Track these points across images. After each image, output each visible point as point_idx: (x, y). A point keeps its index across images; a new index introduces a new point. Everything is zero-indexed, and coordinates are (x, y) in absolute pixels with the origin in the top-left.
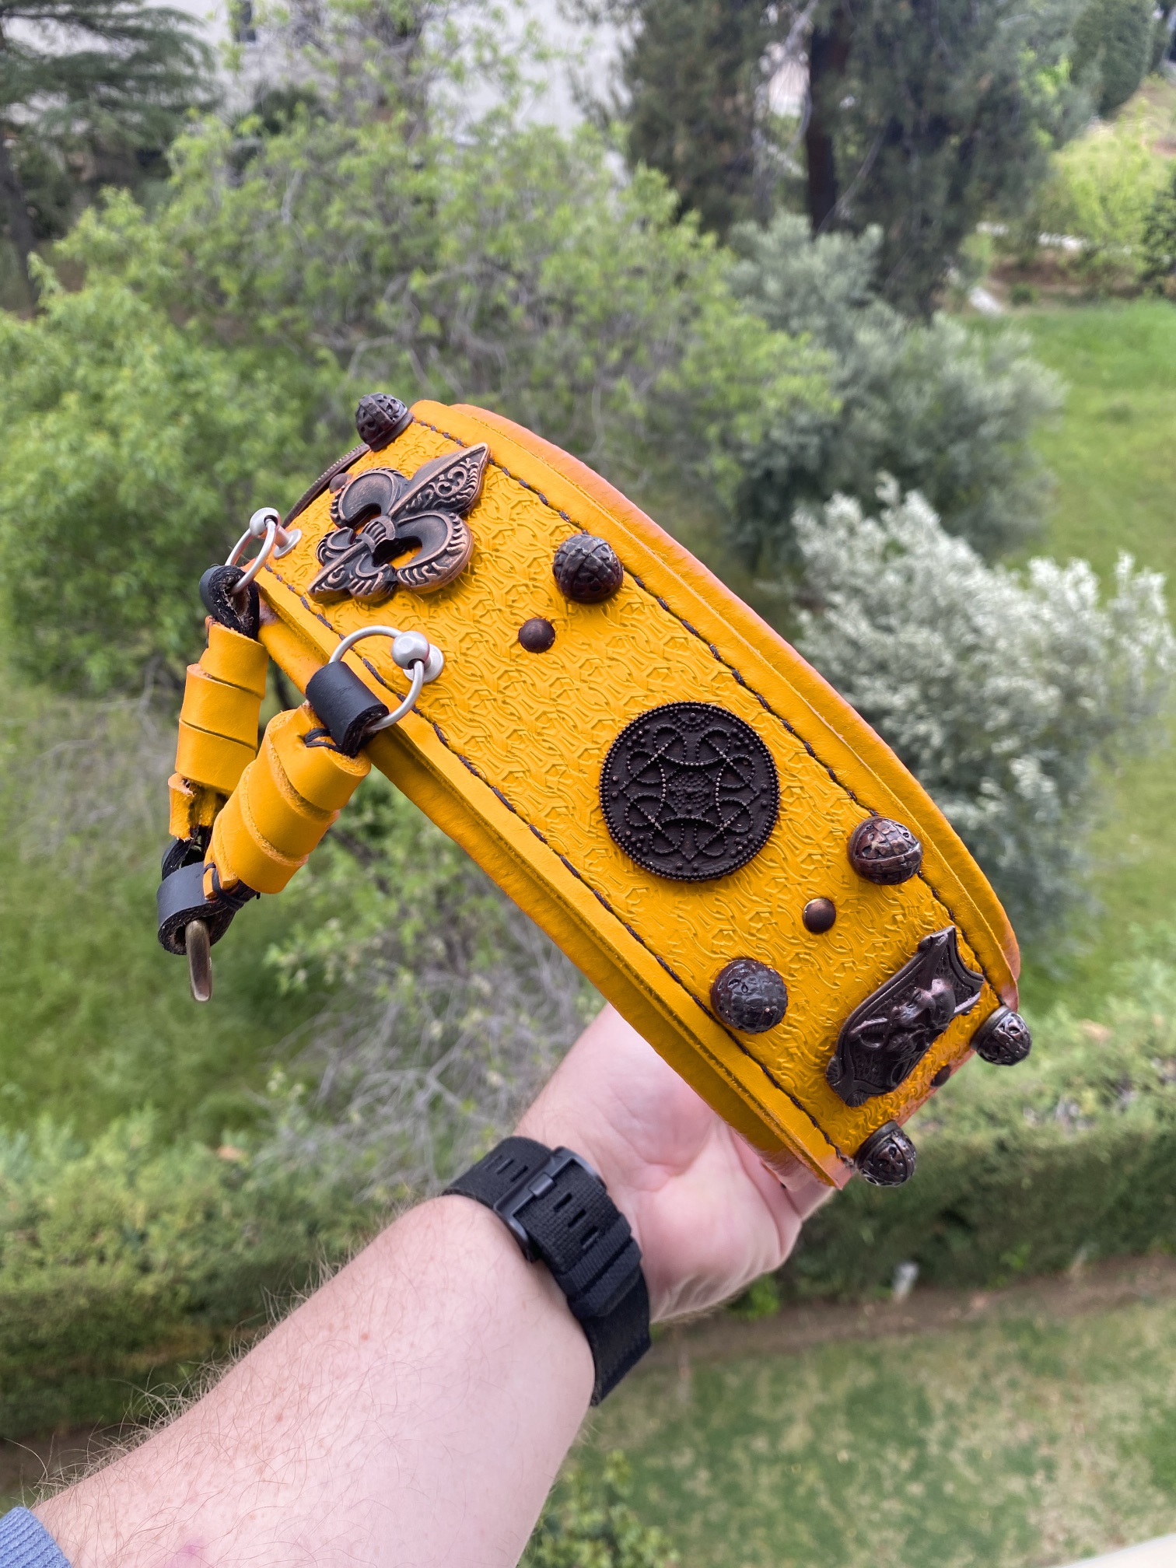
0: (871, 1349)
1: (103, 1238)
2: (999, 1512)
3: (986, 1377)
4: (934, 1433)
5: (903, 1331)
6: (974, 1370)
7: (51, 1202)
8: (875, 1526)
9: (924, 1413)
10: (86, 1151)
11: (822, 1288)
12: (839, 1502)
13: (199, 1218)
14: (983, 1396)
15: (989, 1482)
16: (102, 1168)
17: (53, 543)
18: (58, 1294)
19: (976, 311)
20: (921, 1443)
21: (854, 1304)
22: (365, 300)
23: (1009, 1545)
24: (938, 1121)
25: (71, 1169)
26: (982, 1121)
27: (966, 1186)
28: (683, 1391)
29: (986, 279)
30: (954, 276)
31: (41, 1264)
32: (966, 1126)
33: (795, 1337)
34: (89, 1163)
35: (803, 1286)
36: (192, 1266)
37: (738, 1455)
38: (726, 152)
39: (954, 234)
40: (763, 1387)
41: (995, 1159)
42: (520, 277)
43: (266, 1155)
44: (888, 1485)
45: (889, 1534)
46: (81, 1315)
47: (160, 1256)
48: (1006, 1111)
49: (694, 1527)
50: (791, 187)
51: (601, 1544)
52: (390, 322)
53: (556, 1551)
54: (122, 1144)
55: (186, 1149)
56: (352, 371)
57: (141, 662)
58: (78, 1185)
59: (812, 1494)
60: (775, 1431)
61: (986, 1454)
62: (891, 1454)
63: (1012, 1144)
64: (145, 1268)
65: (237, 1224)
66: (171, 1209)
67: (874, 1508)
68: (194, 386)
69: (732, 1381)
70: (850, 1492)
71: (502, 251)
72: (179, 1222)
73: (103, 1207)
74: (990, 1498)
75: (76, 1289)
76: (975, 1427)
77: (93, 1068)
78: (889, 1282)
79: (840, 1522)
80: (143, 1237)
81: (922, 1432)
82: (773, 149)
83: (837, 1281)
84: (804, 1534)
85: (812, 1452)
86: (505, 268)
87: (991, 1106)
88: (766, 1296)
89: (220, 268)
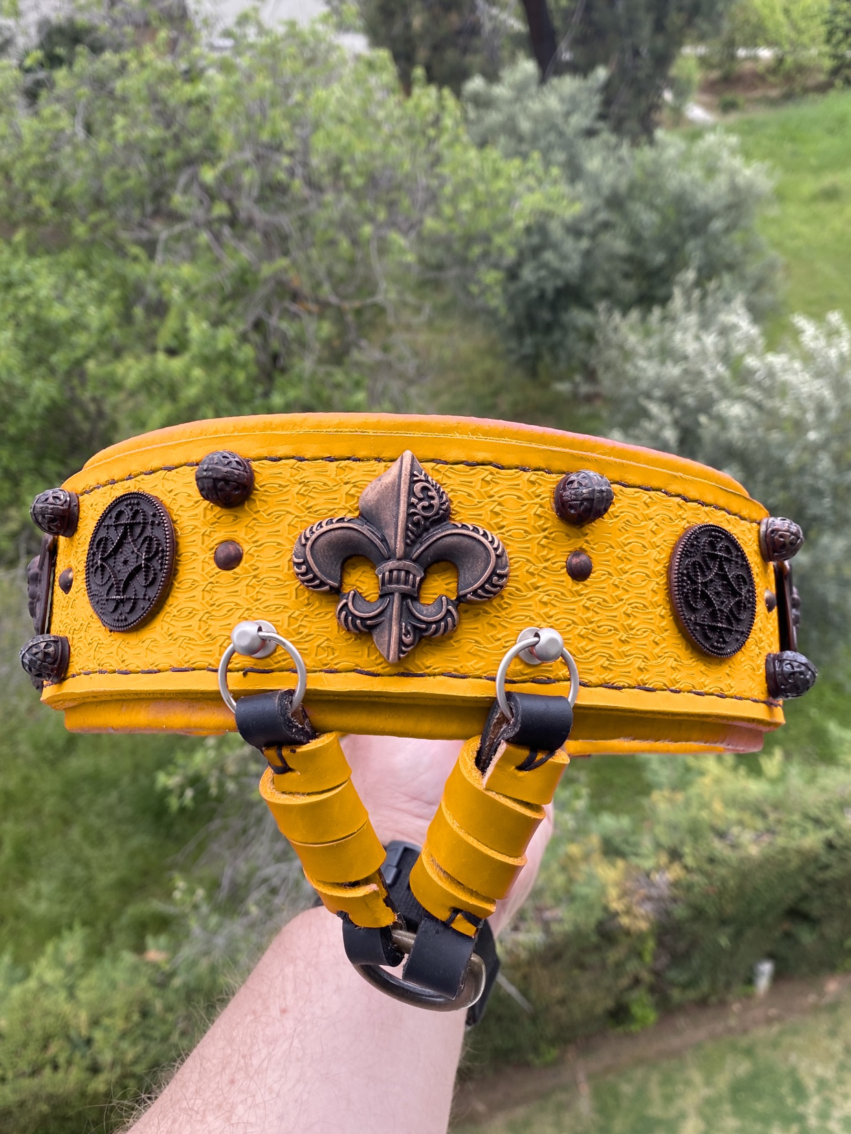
0: (744, 1042)
1: (54, 1048)
4: (811, 1107)
5: (769, 1021)
6: (837, 1046)
9: (799, 1091)
10: (28, 974)
11: (692, 994)
13: (136, 1017)
16: (44, 987)
18: (22, 1104)
19: (691, 122)
20: (801, 1118)
21: (723, 1004)
22: (160, 194)
24: (770, 831)
25: (16, 991)
26: (809, 826)
27: (804, 885)
28: (585, 1104)
29: (696, 95)
30: (668, 96)
32: (796, 832)
33: (675, 1042)
34: (32, 984)
35: (676, 994)
36: (136, 1061)
38: (454, 20)
39: (663, 60)
40: (655, 1091)
41: (825, 858)
42: (291, 154)
43: (187, 952)
46: (44, 1119)
47: (107, 1057)
48: (828, 813)
50: (517, 41)
52: (184, 210)
54: (58, 962)
55: (115, 959)
56: (159, 257)
57: (14, 536)
58: (25, 1005)
60: (671, 1128)
63: (838, 842)
64: (95, 1069)
65: (170, 1017)
66: (110, 1014)
68: (23, 292)
69: (626, 1089)
71: (274, 134)
72: (119, 1024)
73: (50, 1020)
75: (37, 1098)
76: (846, 1097)
77: (23, 898)
78: (750, 981)
80: (89, 1042)
81: (801, 1109)
82: (495, 11)
83: (705, 986)
86: (277, 148)
87: (814, 812)
88: (644, 1009)
89: (33, 185)
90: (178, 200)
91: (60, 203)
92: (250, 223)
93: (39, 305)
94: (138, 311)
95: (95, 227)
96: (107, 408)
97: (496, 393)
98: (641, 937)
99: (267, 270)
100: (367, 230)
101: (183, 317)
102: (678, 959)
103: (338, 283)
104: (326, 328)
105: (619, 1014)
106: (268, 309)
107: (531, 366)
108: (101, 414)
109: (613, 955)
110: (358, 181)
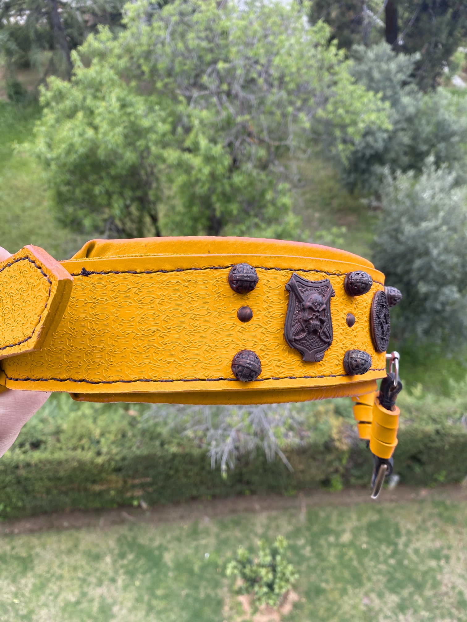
0: (378, 507)
1: (84, 441)
2: (425, 573)
3: (424, 521)
4: (401, 541)
5: (391, 501)
6: (419, 519)
7: (65, 426)
8: (374, 573)
9: (398, 533)
10: (78, 409)
11: (360, 482)
12: (361, 563)
13: (120, 436)
14: (422, 528)
15: (422, 561)
16: (84, 416)
17: (72, 172)
18: (67, 461)
19: (454, 86)
20: (396, 544)
22: (198, 76)
23: (428, 586)
24: (412, 420)
25: (73, 415)
26: (430, 422)
27: (421, 446)
28: (302, 516)
29: (459, 72)
30: (446, 70)
31: (61, 449)
32: (424, 423)
33: (347, 500)
34: (79, 413)
35: (353, 480)
36: (117, 454)
37: (323, 542)
38: (351, 15)
39: (449, 51)
40: (334, 517)
41: (434, 437)
42: (263, 65)
43: (146, 415)
44: (381, 559)
45: (380, 577)
46: (75, 469)
47: (105, 450)
48: (440, 418)
49: (304, 568)
50: (378, 30)
51: (270, 569)
52: (208, 84)
53: (252, 571)
54: (91, 408)
55: (116, 411)
56: (192, 105)
57: (105, 221)
58: (75, 421)
59: (351, 559)
60: (338, 535)
61: (422, 550)
62: (384, 548)
63: (442, 432)
64: (99, 454)
65: (134, 440)
66: (109, 432)
67: (375, 567)
68: (129, 110)
69: (322, 514)
70: (366, 560)
71: (256, 54)
72: (112, 437)
73: (84, 430)
74: (422, 568)
75: (73, 459)
76: (418, 540)
78: (388, 481)
79: (361, 571)
80: (98, 442)
81: (396, 540)
82: (371, 14)
84: (347, 574)
85: (352, 544)
86: (257, 62)
87: (434, 416)
88: (337, 483)
89: (142, 61)
90: (205, 79)
91: (154, 71)
92: (236, 96)
93: (136, 117)
94: (180, 130)
95: (166, 85)
96: (155, 171)
97: (332, 198)
98: (343, 452)
99: (239, 119)
100: (290, 109)
101: (197, 136)
102: (358, 465)
103: (270, 132)
104: (262, 153)
105: (326, 483)
106: (236, 138)
107: (351, 187)
108: (152, 173)
109: (329, 457)
110: (292, 86)
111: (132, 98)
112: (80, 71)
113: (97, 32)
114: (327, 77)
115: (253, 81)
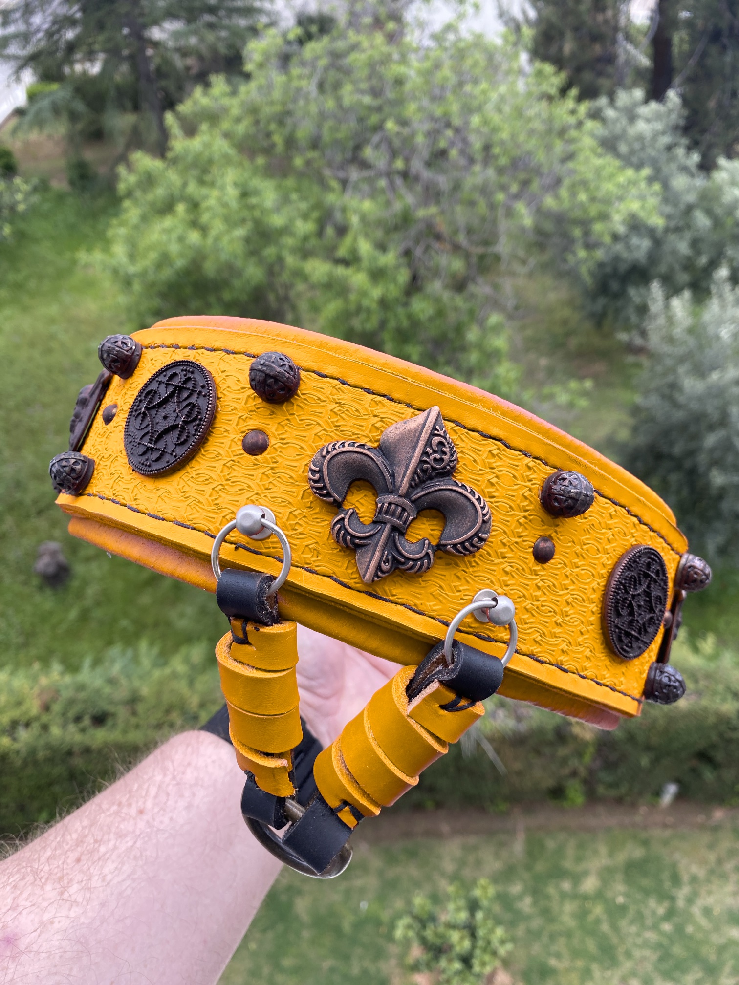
0: (643, 835)
1: (173, 715)
2: (722, 949)
3: (720, 862)
4: (682, 893)
5: (665, 826)
6: (712, 857)
7: (145, 691)
8: (636, 945)
9: (676, 880)
10: (165, 664)
11: (613, 793)
12: (615, 927)
14: (717, 873)
15: (717, 929)
16: (174, 675)
20: (673, 899)
21: (634, 805)
22: (358, 148)
23: (727, 969)
25: (157, 674)
26: (729, 697)
27: (714, 737)
28: (518, 846)
31: (137, 726)
32: (718, 699)
33: (592, 822)
34: (167, 671)
35: (601, 790)
37: (551, 890)
38: (597, 49)
40: (571, 850)
42: (456, 130)
44: (649, 922)
45: (647, 953)
49: (520, 931)
51: (466, 932)
52: (373, 161)
53: (436, 934)
54: (187, 660)
56: (349, 192)
58: (160, 683)
59: (598, 921)
60: (577, 878)
61: (717, 911)
62: (652, 903)
67: (638, 935)
69: (551, 844)
70: (623, 924)
71: (446, 112)
73: (174, 698)
74: (716, 939)
76: (709, 893)
77: (173, 614)
78: (658, 793)
79: (615, 940)
81: (674, 892)
82: (630, 47)
83: (623, 789)
84: (591, 945)
85: (599, 895)
86: (448, 124)
88: (576, 794)
89: (273, 127)
90: (368, 152)
91: (290, 142)
92: (417, 178)
93: (263, 211)
94: (330, 231)
95: (308, 163)
96: (292, 294)
97: (568, 334)
98: (585, 744)
99: (421, 213)
100: (500, 197)
101: (355, 240)
102: (609, 766)
103: (470, 231)
104: (457, 265)
105: (557, 793)
106: (417, 242)
107: (599, 320)
108: (286, 298)
109: (563, 751)
110: (503, 161)
111: (257, 182)
112: (179, 144)
113: (207, 85)
114: (559, 147)
115: (442, 154)
